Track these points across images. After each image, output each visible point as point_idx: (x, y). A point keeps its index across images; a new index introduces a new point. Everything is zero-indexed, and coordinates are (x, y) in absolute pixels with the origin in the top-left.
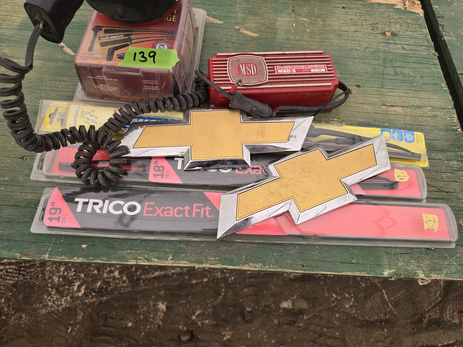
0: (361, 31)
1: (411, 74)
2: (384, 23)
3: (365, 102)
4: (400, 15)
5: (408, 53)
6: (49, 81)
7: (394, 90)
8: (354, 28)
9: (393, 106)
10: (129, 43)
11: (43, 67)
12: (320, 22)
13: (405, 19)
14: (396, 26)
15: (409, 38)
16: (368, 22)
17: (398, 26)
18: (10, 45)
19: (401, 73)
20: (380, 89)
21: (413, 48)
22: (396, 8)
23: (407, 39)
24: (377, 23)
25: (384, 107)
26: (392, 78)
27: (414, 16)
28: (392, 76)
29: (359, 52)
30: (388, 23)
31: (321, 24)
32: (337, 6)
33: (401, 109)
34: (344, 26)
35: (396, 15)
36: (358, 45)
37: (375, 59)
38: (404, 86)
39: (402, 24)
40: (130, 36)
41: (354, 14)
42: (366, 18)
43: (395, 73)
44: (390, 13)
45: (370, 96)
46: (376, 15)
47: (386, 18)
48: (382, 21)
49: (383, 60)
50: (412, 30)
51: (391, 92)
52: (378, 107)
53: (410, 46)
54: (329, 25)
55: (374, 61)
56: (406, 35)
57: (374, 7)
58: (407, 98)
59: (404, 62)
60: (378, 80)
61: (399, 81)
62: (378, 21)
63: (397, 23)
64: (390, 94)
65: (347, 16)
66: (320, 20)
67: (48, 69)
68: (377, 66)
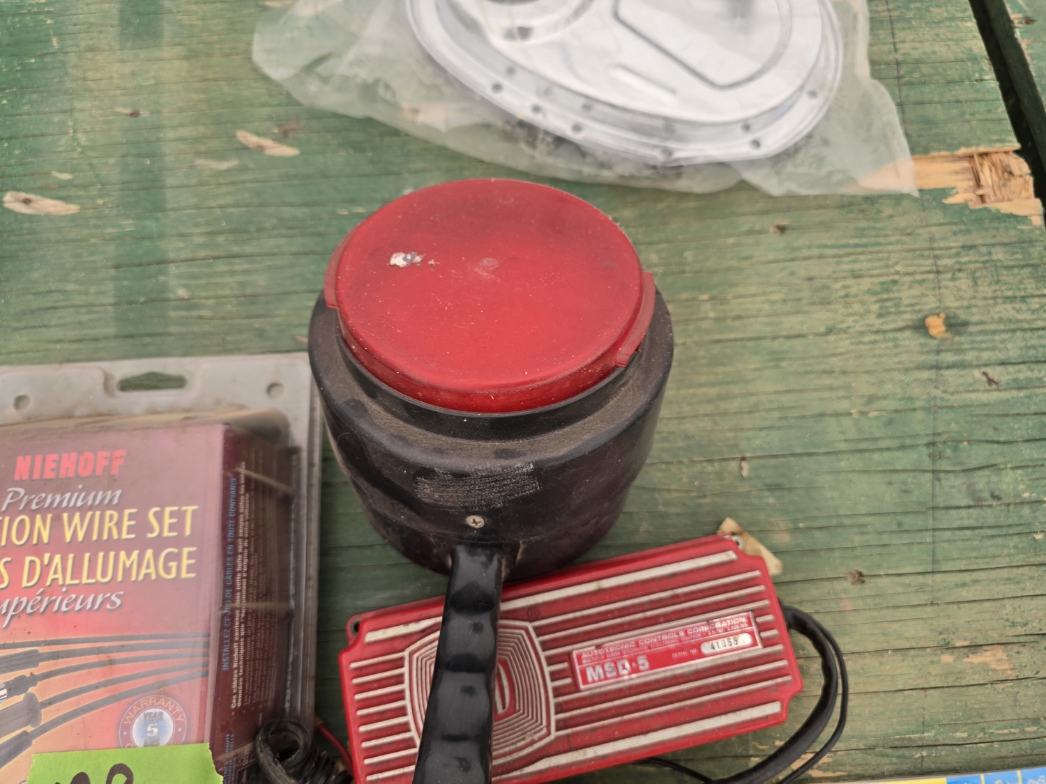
0: (844, 326)
1: (1025, 490)
2: (918, 277)
3: (885, 646)
4: (968, 231)
5: (1008, 400)
7: (974, 576)
8: (820, 318)
9: (975, 647)
10: (29, 729)
12: (707, 306)
13: (984, 250)
14: (957, 283)
15: (1004, 331)
16: (866, 284)
17: (964, 283)
19: (994, 497)
20: (929, 579)
21: (1021, 376)
22: (952, 205)
23: (997, 337)
24: (895, 282)
25: (947, 658)
26: (966, 523)
27: (1012, 233)
28: (964, 512)
29: (846, 422)
30: (931, 276)
31: (711, 314)
32: (757, 227)
33: (1004, 657)
34: (789, 314)
35: (955, 234)
36: (842, 393)
37: (902, 447)
38: (1006, 551)
39: (978, 274)
40: (31, 690)
41: (816, 252)
42: (857, 266)
43: (974, 499)
44: (934, 229)
45: (899, 614)
46: (890, 248)
47: (922, 256)
48: (911, 269)
49: (929, 445)
50: (1010, 293)
51: (964, 585)
52: (929, 659)
53: (1010, 368)
54: (738, 318)
55: (899, 454)
56: (993, 321)
57: (879, 212)
58: (1018, 602)
59: (998, 442)
60: (918, 537)
61: (990, 532)
62: (897, 273)
63: (960, 270)
64: (965, 594)
65: (794, 266)
66: (705, 297)
68: (908, 477)
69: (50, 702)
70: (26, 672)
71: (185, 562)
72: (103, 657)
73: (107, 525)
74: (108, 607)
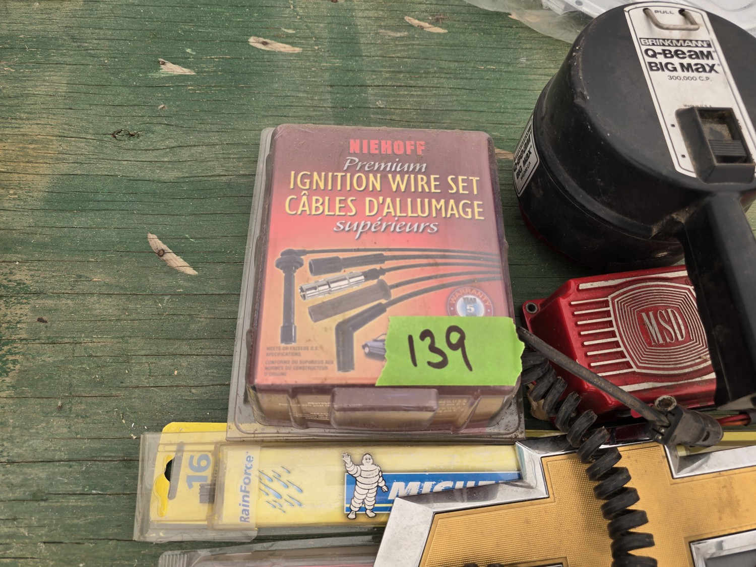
6: (144, 359)
10: (383, 301)
11: (123, 316)
18: (30, 258)
40: (381, 277)
67: (136, 323)
69: (397, 286)
70: (377, 267)
71: (476, 210)
72: (431, 261)
73: (420, 183)
74: (429, 231)
